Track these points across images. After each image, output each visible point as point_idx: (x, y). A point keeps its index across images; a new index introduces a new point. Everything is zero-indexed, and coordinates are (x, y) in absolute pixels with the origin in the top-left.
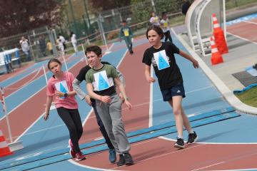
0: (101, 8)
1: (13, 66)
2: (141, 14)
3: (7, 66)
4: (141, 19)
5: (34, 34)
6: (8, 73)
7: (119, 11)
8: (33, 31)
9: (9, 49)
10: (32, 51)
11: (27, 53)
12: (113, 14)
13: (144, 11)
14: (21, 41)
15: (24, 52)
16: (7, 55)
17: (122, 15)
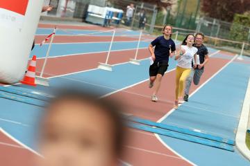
0: (207, 14)
1: (111, 23)
2: (237, 35)
3: (106, 21)
4: (234, 38)
5: (142, 7)
6: (104, 26)
7: (220, 23)
8: (143, 4)
9: (115, 7)
10: (134, 19)
11: (128, 19)
12: (214, 23)
13: (240, 34)
14: (128, 7)
15: (126, 17)
16: (110, 12)
17: (221, 27)
